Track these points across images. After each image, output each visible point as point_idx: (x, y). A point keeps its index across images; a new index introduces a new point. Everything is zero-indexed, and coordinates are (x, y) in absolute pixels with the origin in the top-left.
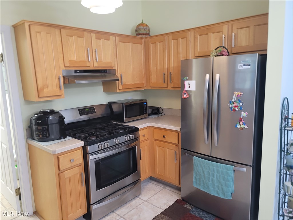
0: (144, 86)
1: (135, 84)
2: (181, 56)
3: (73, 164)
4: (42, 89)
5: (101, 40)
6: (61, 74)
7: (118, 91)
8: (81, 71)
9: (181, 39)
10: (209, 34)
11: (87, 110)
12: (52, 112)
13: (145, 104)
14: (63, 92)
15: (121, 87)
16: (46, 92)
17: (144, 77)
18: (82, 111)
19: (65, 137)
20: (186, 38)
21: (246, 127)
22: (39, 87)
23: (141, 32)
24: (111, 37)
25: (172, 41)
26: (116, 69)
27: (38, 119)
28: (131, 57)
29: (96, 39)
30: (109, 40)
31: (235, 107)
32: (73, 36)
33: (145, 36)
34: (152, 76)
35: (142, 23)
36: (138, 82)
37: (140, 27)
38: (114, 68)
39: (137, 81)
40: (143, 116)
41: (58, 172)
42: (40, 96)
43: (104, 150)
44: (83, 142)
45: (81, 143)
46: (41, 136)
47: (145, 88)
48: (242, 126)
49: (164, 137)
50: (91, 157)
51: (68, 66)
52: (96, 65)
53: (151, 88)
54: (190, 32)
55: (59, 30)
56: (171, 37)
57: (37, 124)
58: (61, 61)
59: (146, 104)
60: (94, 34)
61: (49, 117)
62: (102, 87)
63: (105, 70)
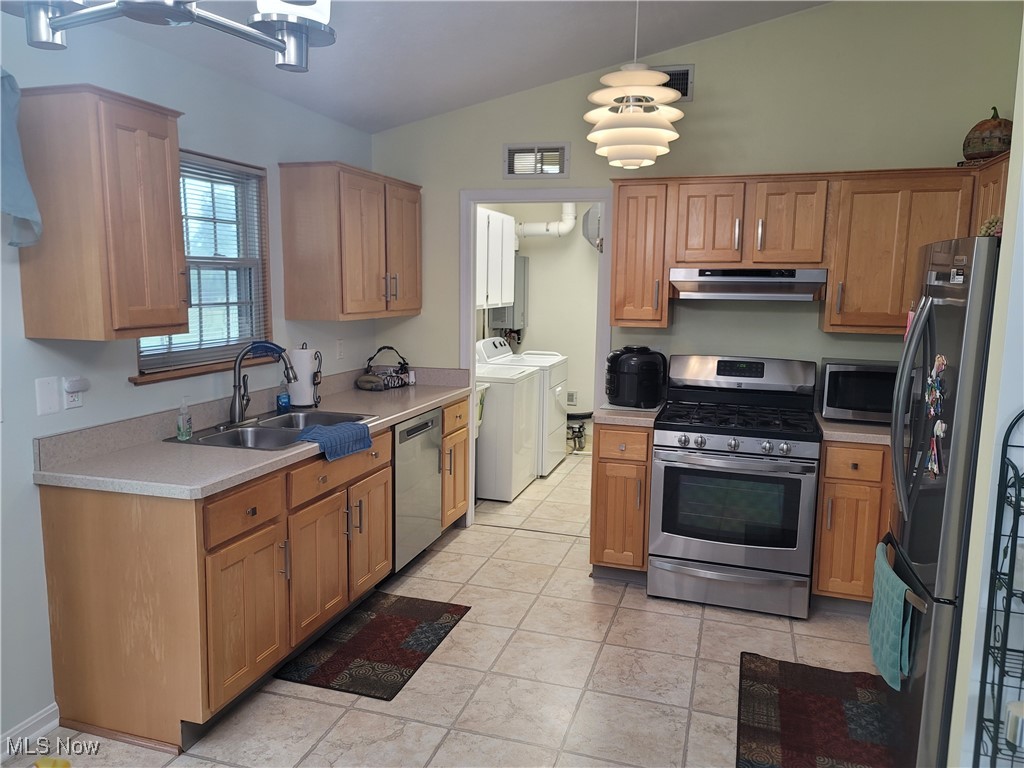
3: (626, 456)
4: (623, 304)
5: (786, 195)
7: (828, 329)
8: (714, 273)
11: (742, 365)
14: (666, 314)
16: (629, 311)
18: (727, 366)
22: (617, 300)
30: (813, 193)
32: (704, 196)
35: (996, 117)
41: (597, 459)
44: (653, 419)
45: (649, 421)
46: (608, 392)
51: (682, 260)
52: (759, 257)
55: (676, 188)
62: (818, 315)
63: (786, 270)
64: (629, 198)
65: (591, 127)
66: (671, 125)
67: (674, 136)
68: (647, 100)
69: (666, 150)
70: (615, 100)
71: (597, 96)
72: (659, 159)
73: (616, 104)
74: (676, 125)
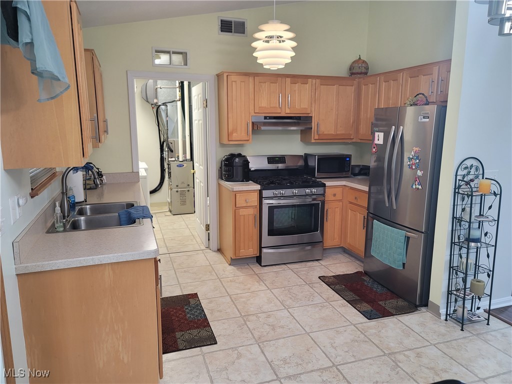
0: (352, 138)
1: (337, 135)
2: (391, 102)
3: (249, 205)
4: (232, 133)
5: (297, 84)
6: (251, 119)
7: (313, 141)
8: (271, 118)
9: (392, 81)
10: (420, 76)
11: (277, 159)
12: (239, 155)
13: (348, 159)
14: (251, 137)
15: (317, 137)
16: (235, 136)
17: (352, 126)
18: (272, 160)
19: (247, 181)
20: (397, 80)
21: (420, 187)
22: (229, 131)
23: (354, 71)
24: (310, 80)
25: (384, 83)
26: (313, 116)
27: (227, 160)
28: (335, 103)
29: (291, 83)
30: (307, 84)
31: (412, 164)
32: (265, 83)
33: (359, 75)
34: (361, 126)
35: (360, 58)
36: (343, 132)
37: (354, 65)
38: (310, 115)
39: (341, 131)
40: (344, 174)
41: (234, 208)
42: (229, 139)
43: (279, 198)
44: (260, 186)
45: (258, 187)
46: (227, 176)
47: (354, 141)
48: (417, 186)
49: (356, 198)
50: (265, 202)
51: (258, 112)
52: (288, 111)
53: (359, 141)
54: (402, 74)
55: (253, 78)
56: (382, 78)
57: (226, 165)
58: (252, 107)
59: (350, 161)
60: (290, 79)
61: (235, 159)
62: (300, 135)
63: (298, 117)
64: (232, 81)
65: (254, 49)
66: (291, 49)
67: (293, 54)
68: (281, 37)
69: (290, 61)
70: (266, 37)
71: (257, 35)
72: (286, 64)
73: (267, 39)
74: (294, 49)
